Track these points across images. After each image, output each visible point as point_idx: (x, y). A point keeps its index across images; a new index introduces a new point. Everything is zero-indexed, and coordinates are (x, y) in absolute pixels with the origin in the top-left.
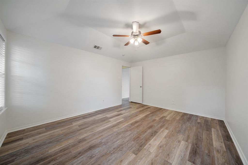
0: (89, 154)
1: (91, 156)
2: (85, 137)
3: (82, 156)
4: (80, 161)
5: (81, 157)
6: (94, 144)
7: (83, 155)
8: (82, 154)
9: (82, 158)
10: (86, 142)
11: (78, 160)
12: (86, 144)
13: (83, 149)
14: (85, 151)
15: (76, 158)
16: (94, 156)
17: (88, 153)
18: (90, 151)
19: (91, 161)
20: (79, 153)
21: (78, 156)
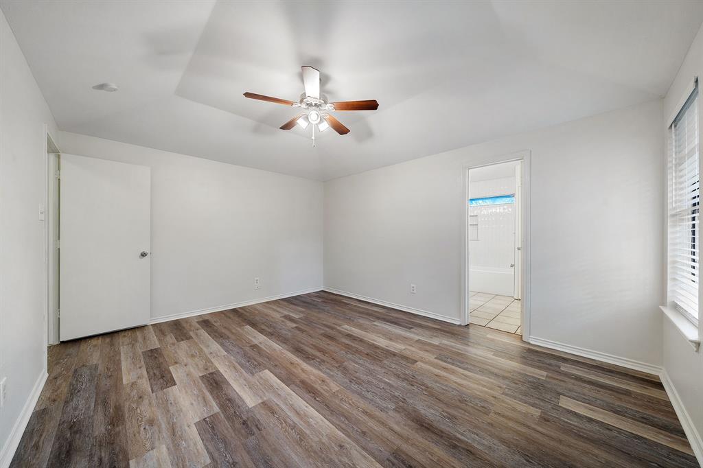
0: (446, 426)
1: (449, 419)
2: (379, 461)
3: (459, 436)
4: (473, 435)
5: (462, 438)
6: (409, 422)
7: (455, 436)
8: (454, 440)
9: (462, 435)
10: (405, 447)
11: (474, 440)
12: (413, 445)
13: (436, 443)
14: (442, 437)
15: (469, 448)
16: (445, 414)
17: (443, 427)
18: (436, 424)
19: (459, 415)
20: (455, 447)
21: (463, 446)
